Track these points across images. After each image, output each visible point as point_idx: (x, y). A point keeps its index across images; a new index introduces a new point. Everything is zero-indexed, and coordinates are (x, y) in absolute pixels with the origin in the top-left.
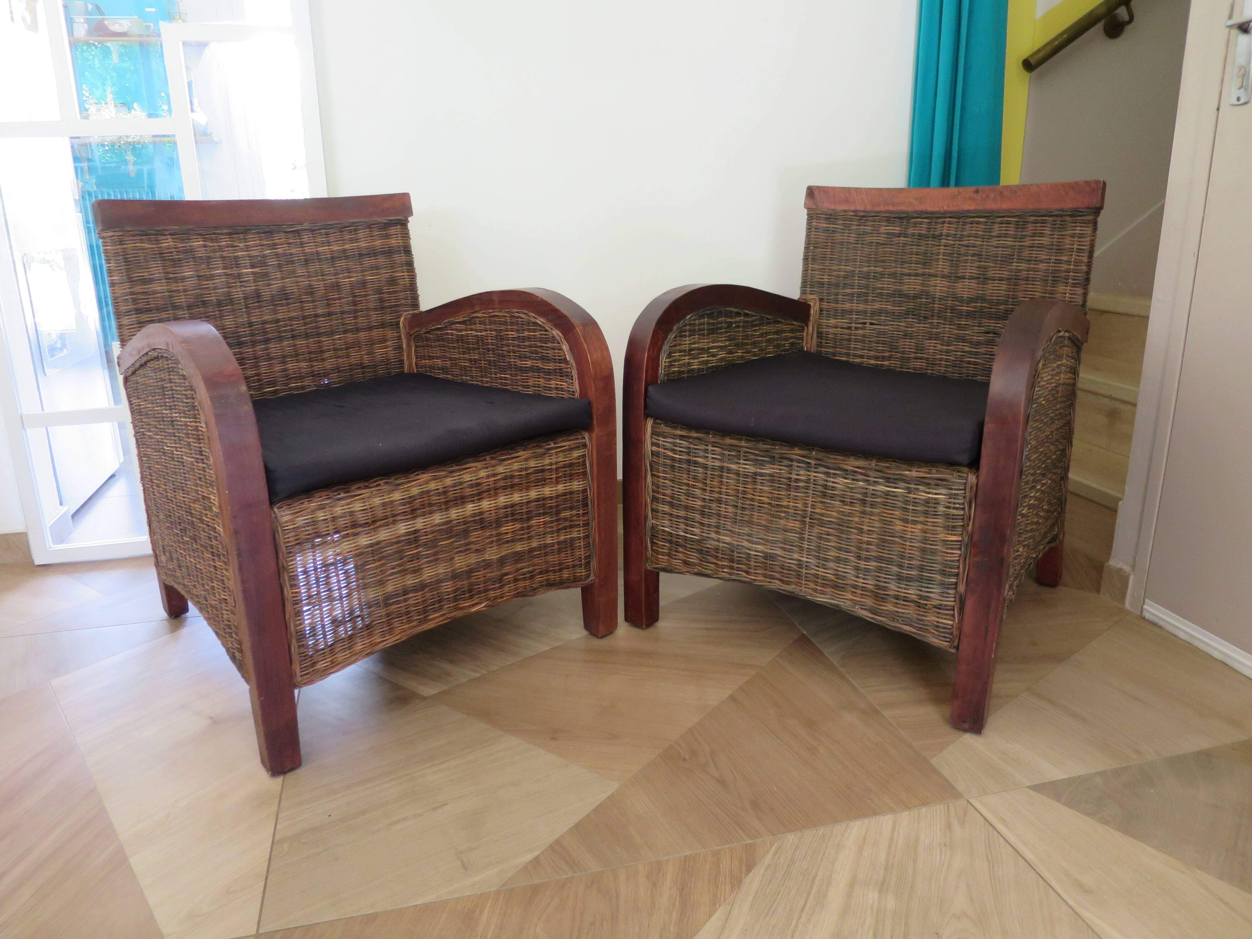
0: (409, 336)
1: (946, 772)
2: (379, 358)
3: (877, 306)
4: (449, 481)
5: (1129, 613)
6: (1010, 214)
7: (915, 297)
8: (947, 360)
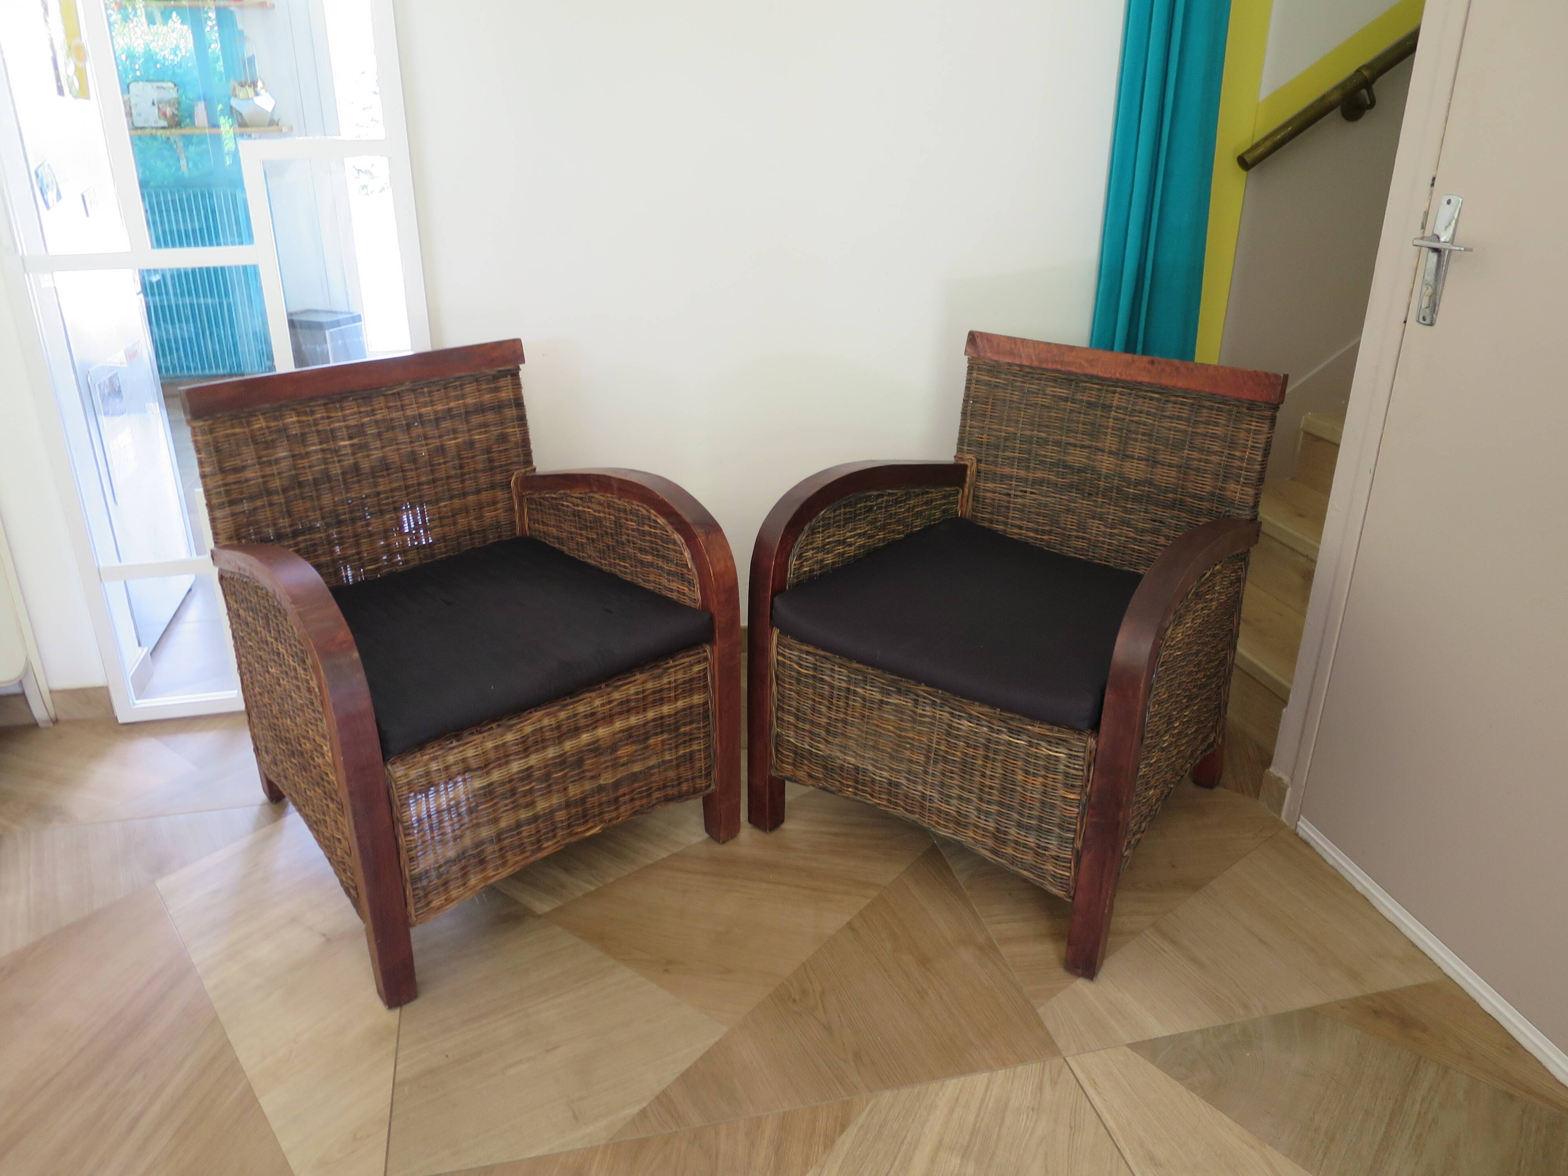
0: (521, 498)
1: (1050, 1025)
2: (488, 521)
3: (1039, 474)
4: (562, 715)
5: (1283, 826)
6: (1185, 394)
7: (1079, 471)
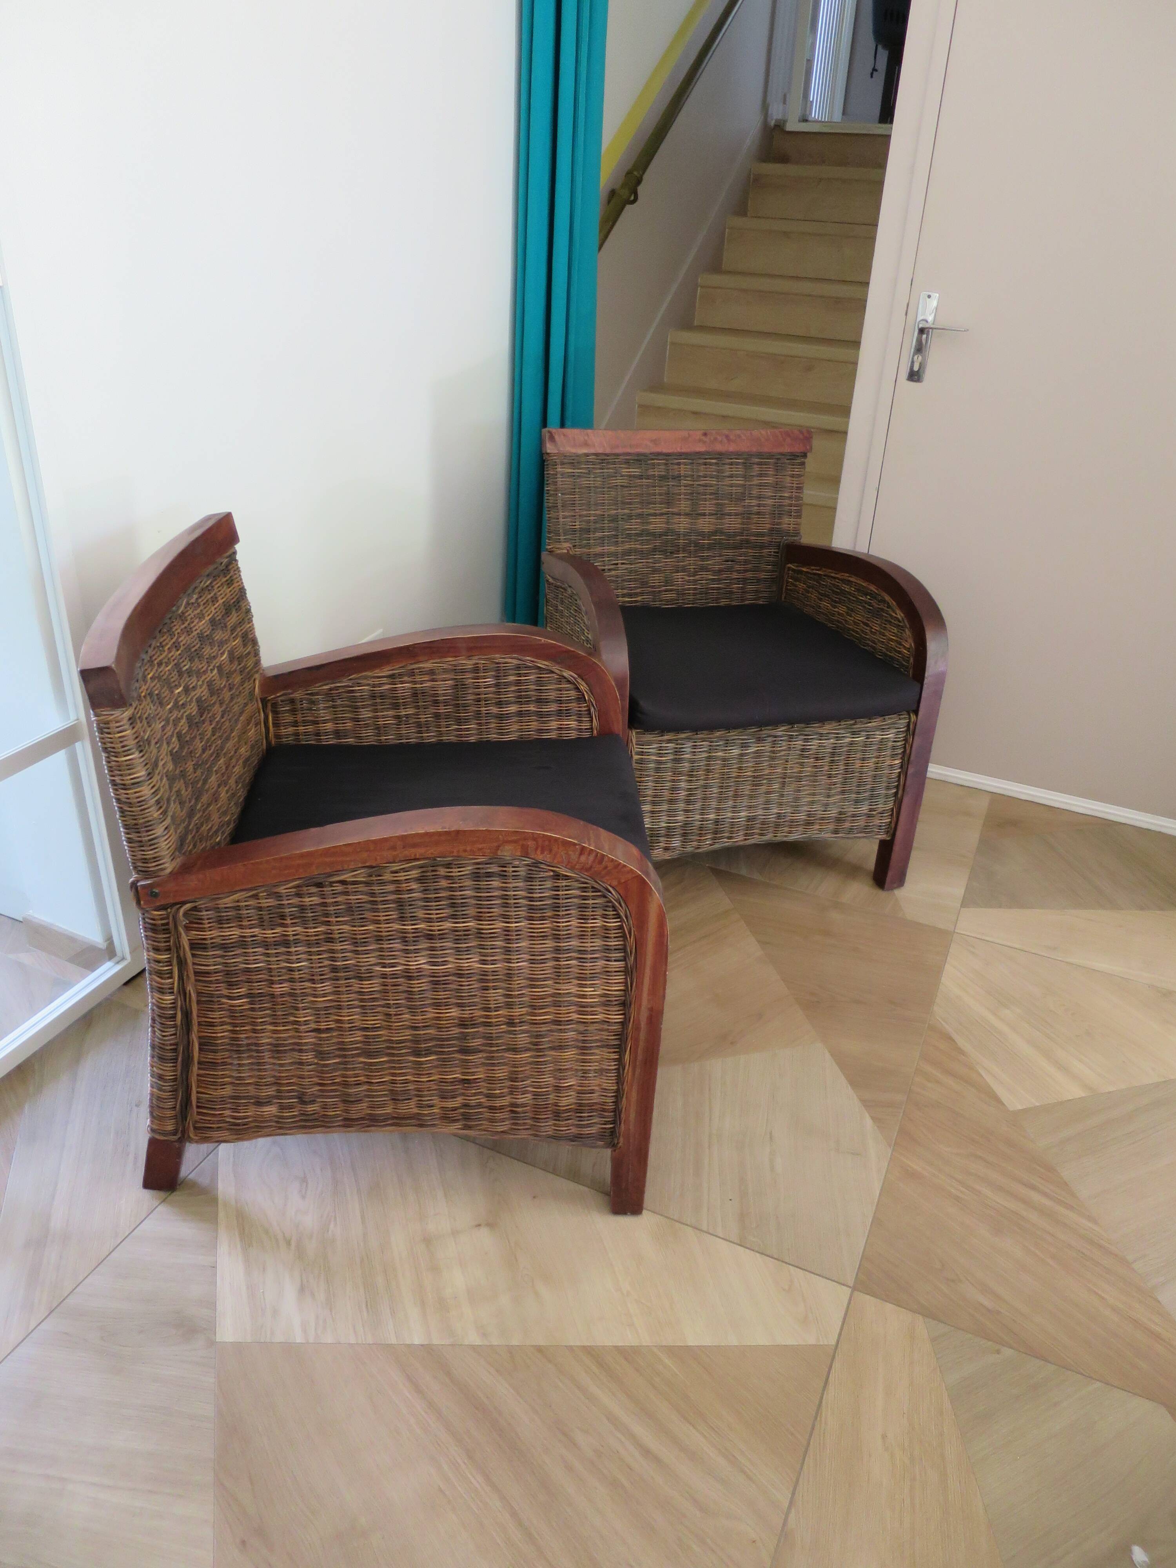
0: (264, 704)
1: (923, 921)
3: (627, 546)
6: (738, 455)
7: (661, 535)
8: (695, 589)
